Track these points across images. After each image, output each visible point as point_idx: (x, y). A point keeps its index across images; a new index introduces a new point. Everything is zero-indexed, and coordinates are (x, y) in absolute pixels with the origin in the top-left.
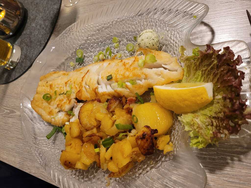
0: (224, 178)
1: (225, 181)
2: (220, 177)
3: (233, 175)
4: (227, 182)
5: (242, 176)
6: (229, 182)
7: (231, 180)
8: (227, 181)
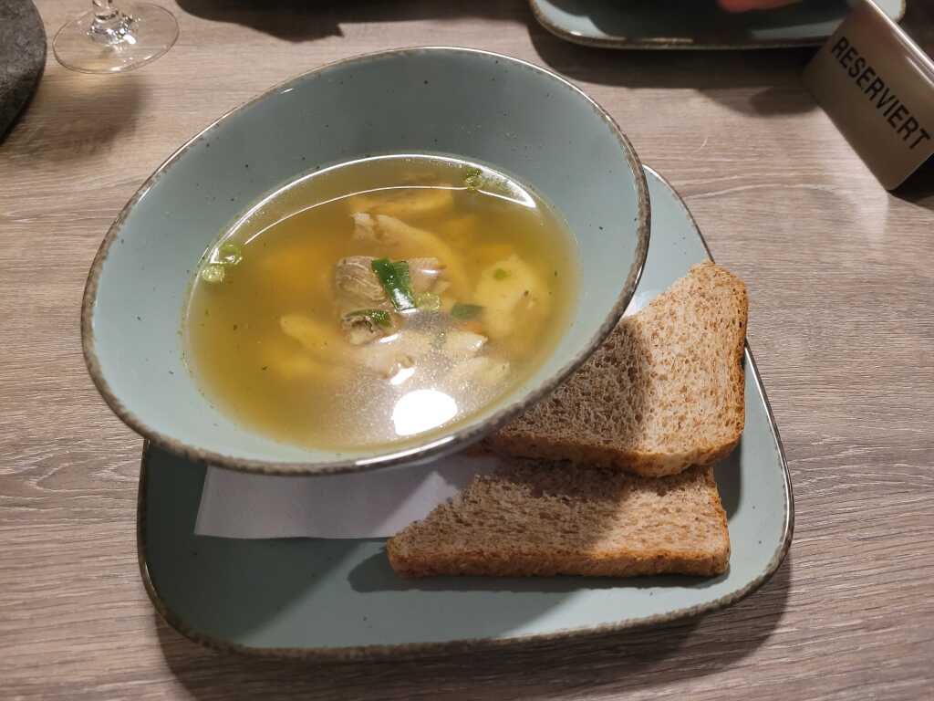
0: (850, 534)
1: (854, 540)
2: (838, 533)
3: (866, 520)
4: (861, 543)
5: (886, 515)
6: (864, 539)
7: (867, 534)
8: (859, 540)
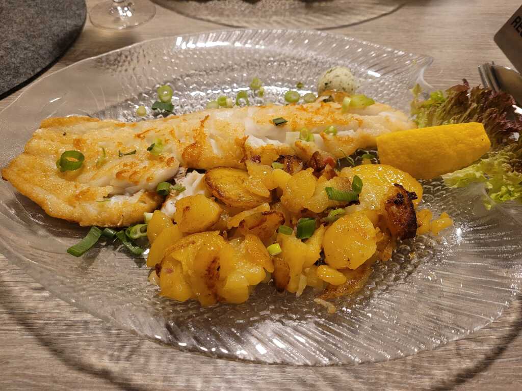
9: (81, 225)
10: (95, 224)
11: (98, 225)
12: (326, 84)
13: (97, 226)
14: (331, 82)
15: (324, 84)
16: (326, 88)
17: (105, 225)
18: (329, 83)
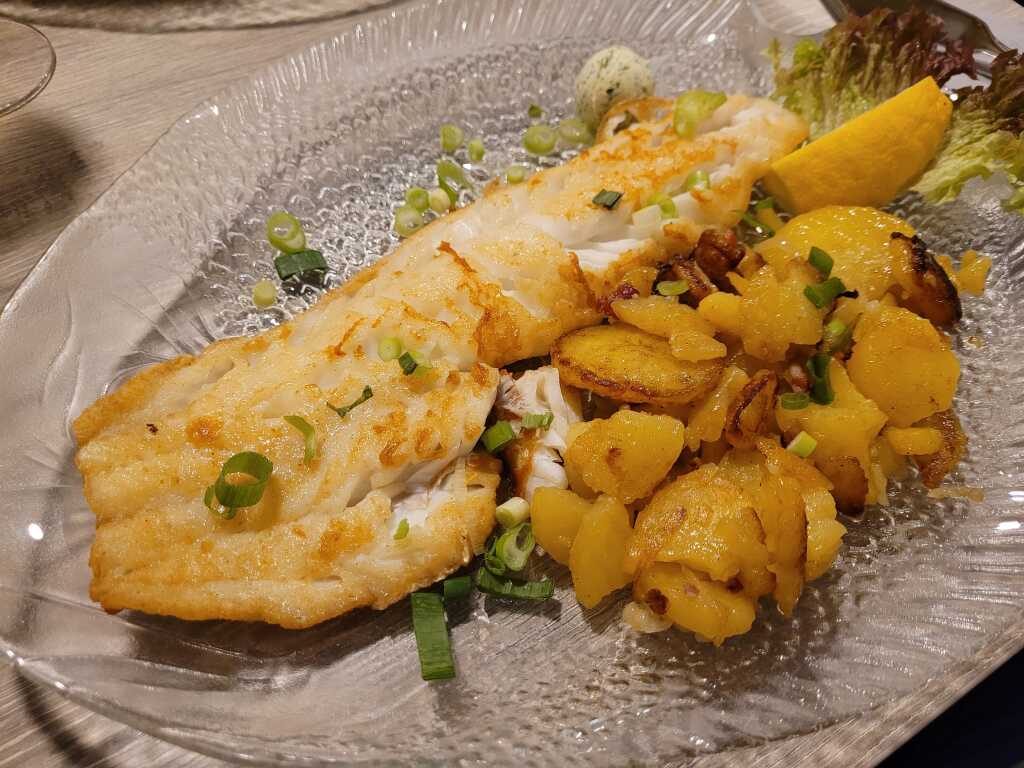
9: (381, 609)
10: (413, 587)
11: (422, 586)
12: (610, 91)
13: (421, 590)
14: (618, 85)
15: (605, 93)
16: (611, 99)
17: (435, 577)
18: (614, 87)
